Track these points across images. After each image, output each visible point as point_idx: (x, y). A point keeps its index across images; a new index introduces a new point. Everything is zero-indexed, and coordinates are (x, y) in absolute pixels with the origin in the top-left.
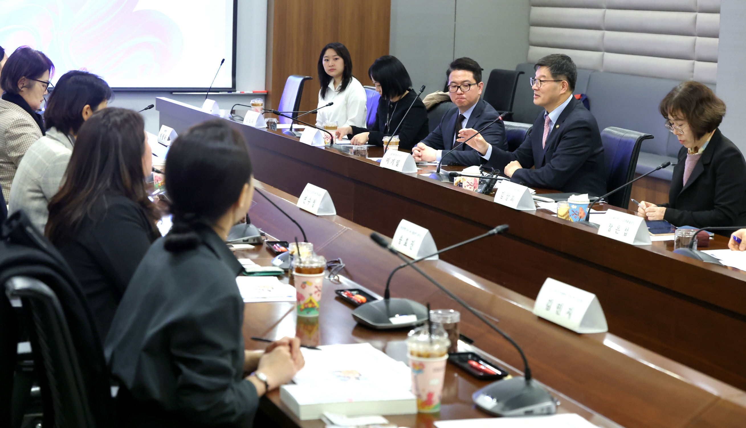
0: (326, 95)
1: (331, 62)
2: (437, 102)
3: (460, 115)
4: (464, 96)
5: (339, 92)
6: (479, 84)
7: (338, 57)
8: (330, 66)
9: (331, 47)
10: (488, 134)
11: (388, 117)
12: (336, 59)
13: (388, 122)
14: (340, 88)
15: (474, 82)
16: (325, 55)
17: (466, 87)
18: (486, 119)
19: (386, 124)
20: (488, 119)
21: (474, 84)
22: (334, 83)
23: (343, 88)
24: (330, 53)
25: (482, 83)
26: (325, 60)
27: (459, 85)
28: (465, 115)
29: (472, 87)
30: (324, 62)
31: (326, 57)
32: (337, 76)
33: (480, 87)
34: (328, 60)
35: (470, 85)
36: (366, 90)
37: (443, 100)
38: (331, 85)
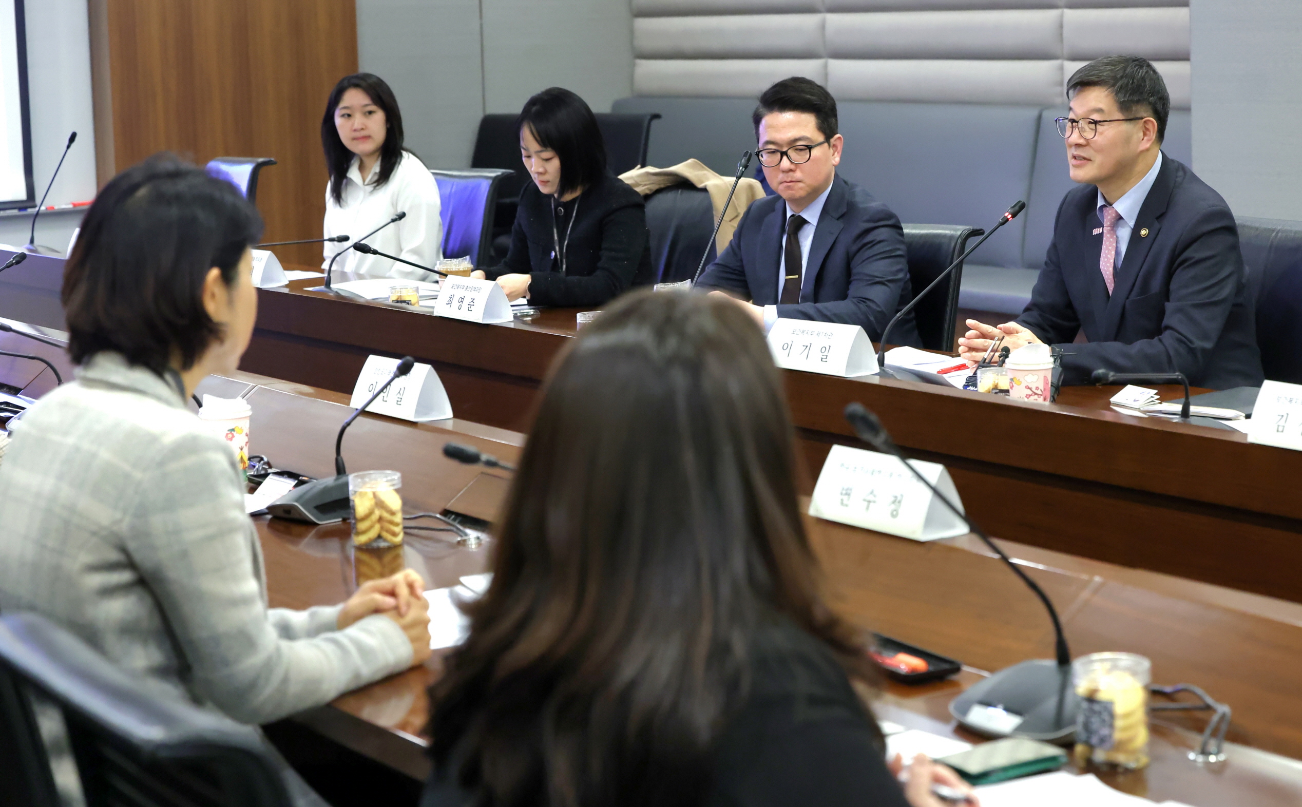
0: (343, 195)
1: (358, 120)
2: (648, 192)
3: (792, 216)
4: (798, 175)
5: (375, 185)
6: (832, 140)
7: (373, 108)
8: (355, 130)
9: (356, 86)
10: (884, 255)
11: (556, 238)
12: (370, 113)
13: (557, 248)
14: (376, 178)
15: (820, 138)
16: (342, 105)
17: (803, 153)
18: (868, 221)
19: (553, 254)
20: (875, 222)
21: (820, 144)
22: (362, 168)
23: (384, 176)
24: (354, 98)
25: (839, 138)
26: (343, 116)
27: (785, 149)
28: (805, 216)
29: (815, 152)
30: (338, 121)
31: (345, 108)
32: (371, 154)
33: (834, 146)
34: (349, 116)
35: (809, 148)
36: (437, 180)
37: (662, 186)
38: (354, 174)
